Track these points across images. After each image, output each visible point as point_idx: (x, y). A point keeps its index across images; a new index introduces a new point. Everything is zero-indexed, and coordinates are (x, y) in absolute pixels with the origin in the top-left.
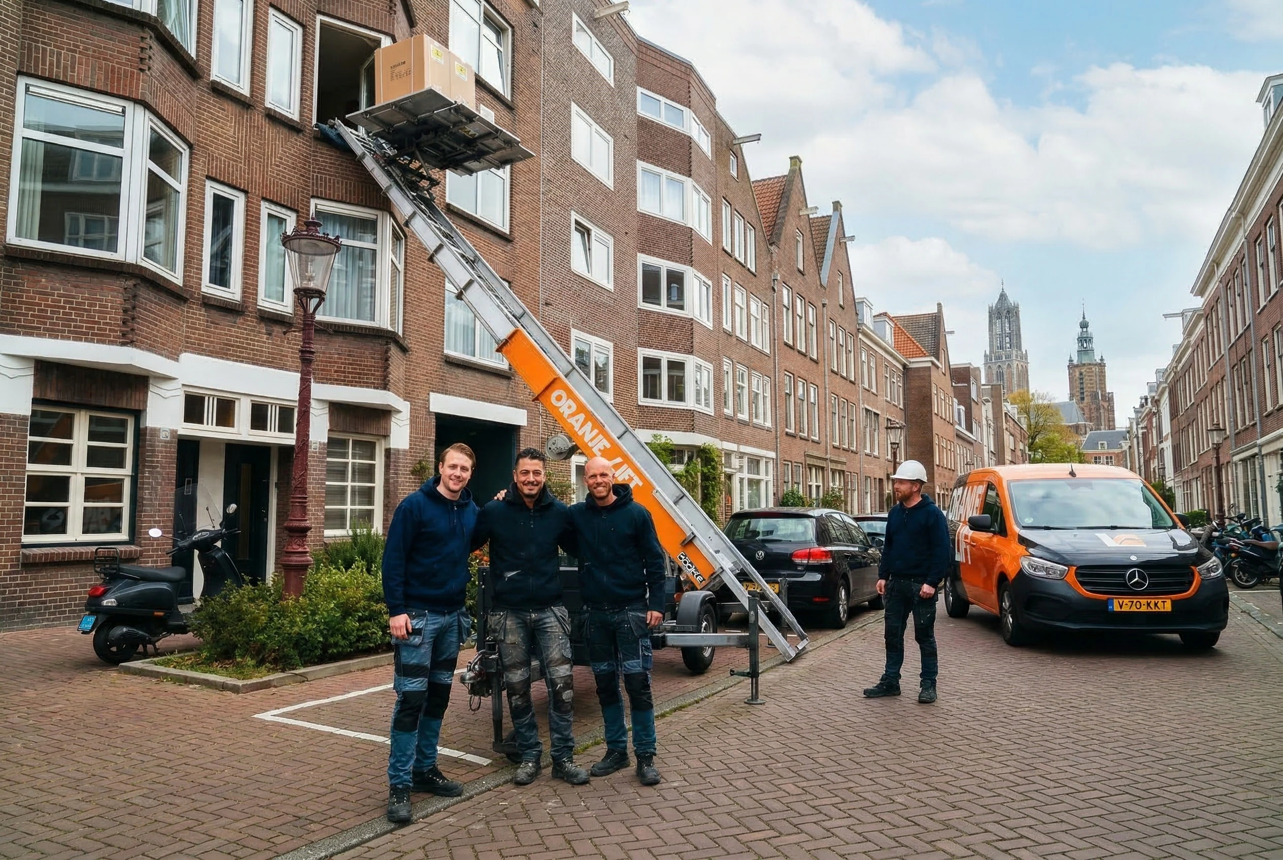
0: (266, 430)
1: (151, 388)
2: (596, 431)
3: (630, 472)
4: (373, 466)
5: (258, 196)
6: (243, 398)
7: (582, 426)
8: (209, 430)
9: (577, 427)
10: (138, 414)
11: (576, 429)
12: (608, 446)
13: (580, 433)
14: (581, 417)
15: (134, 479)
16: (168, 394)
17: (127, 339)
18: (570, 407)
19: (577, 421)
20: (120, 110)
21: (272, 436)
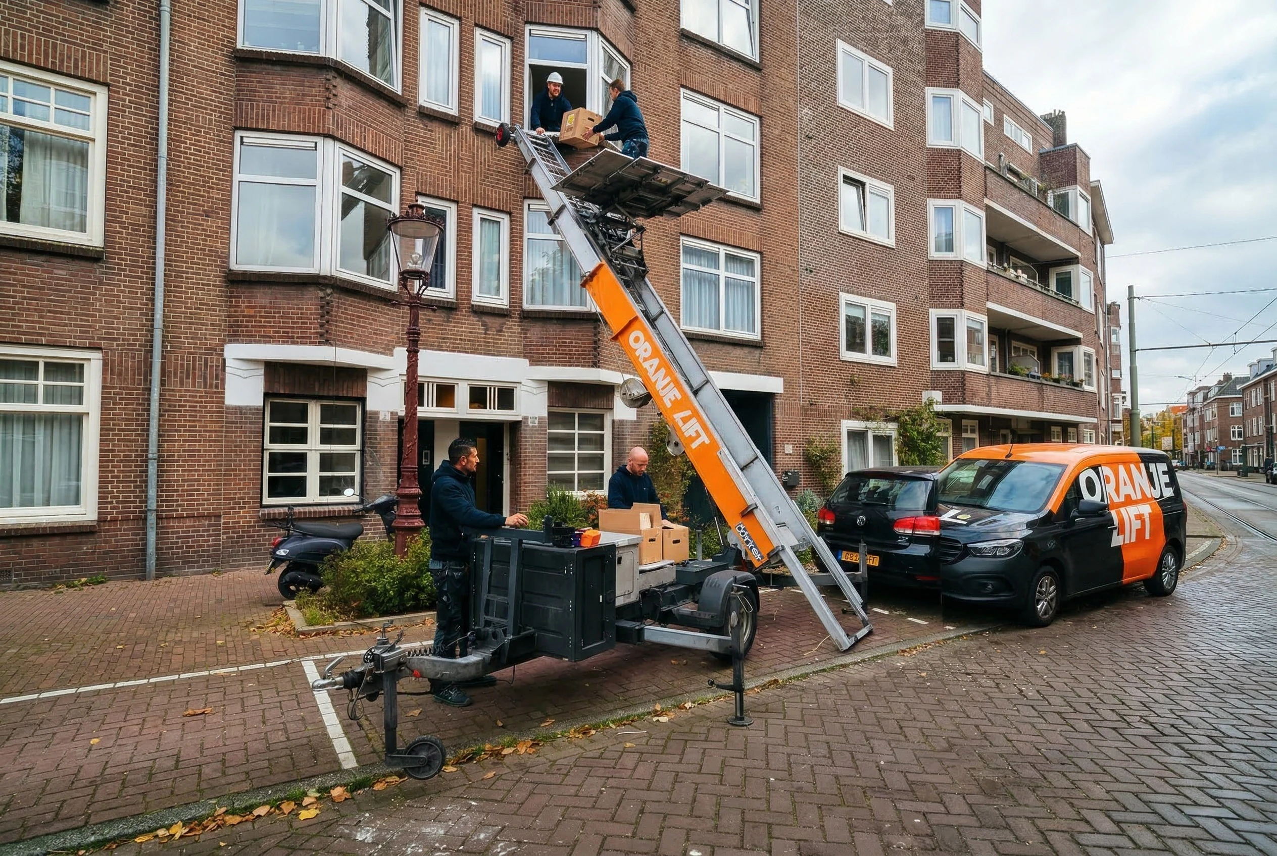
0: (486, 408)
1: (369, 379)
2: (668, 379)
3: (698, 427)
4: (602, 436)
5: (469, 204)
6: (460, 382)
7: (656, 371)
8: (428, 410)
9: (651, 371)
10: (363, 400)
11: (650, 375)
12: (679, 396)
13: (653, 380)
14: (656, 362)
15: (363, 451)
16: (382, 382)
17: (325, 339)
18: (646, 350)
19: (651, 366)
20: (313, 145)
21: (492, 413)
